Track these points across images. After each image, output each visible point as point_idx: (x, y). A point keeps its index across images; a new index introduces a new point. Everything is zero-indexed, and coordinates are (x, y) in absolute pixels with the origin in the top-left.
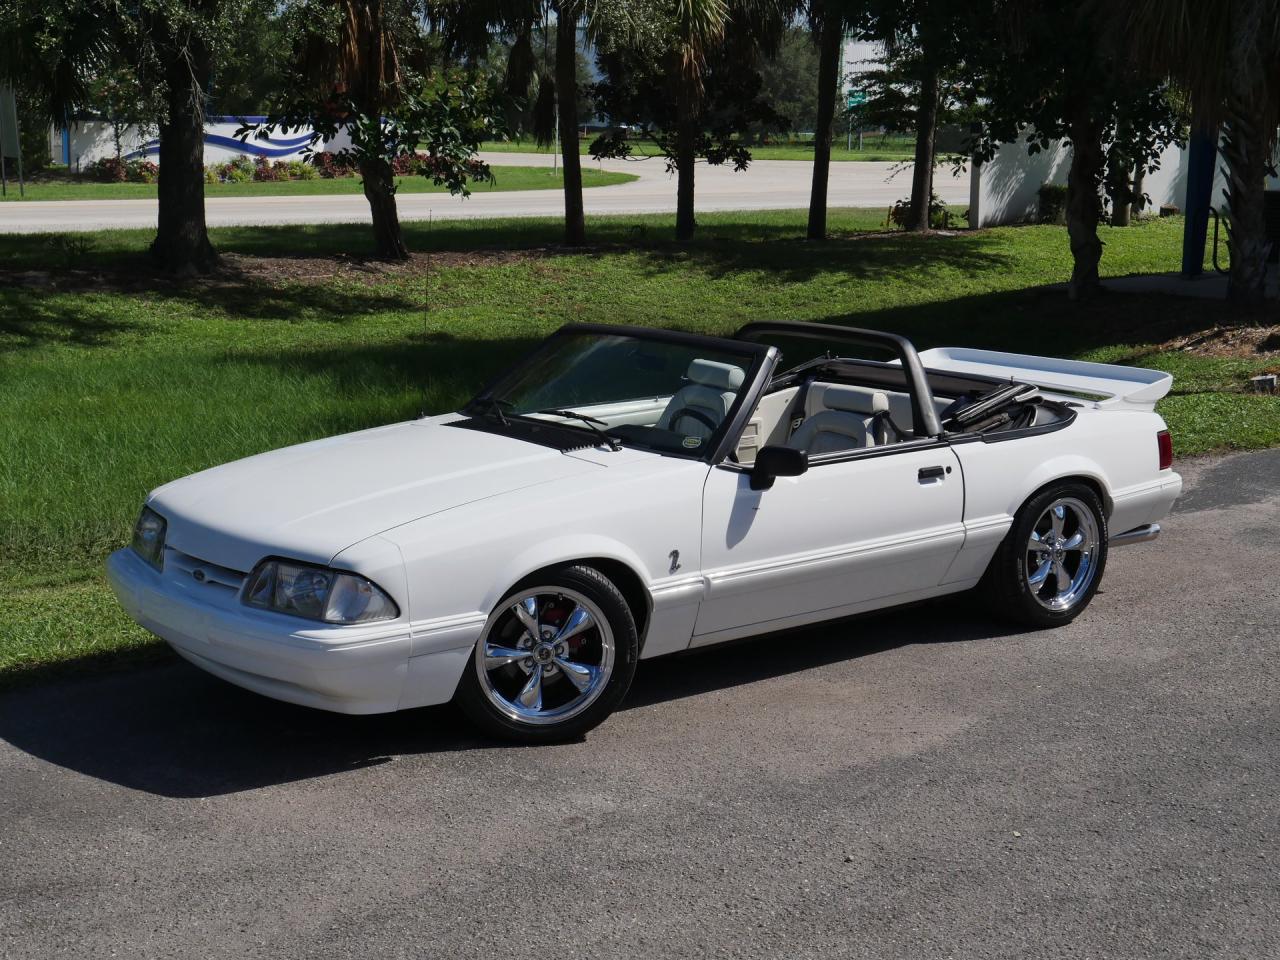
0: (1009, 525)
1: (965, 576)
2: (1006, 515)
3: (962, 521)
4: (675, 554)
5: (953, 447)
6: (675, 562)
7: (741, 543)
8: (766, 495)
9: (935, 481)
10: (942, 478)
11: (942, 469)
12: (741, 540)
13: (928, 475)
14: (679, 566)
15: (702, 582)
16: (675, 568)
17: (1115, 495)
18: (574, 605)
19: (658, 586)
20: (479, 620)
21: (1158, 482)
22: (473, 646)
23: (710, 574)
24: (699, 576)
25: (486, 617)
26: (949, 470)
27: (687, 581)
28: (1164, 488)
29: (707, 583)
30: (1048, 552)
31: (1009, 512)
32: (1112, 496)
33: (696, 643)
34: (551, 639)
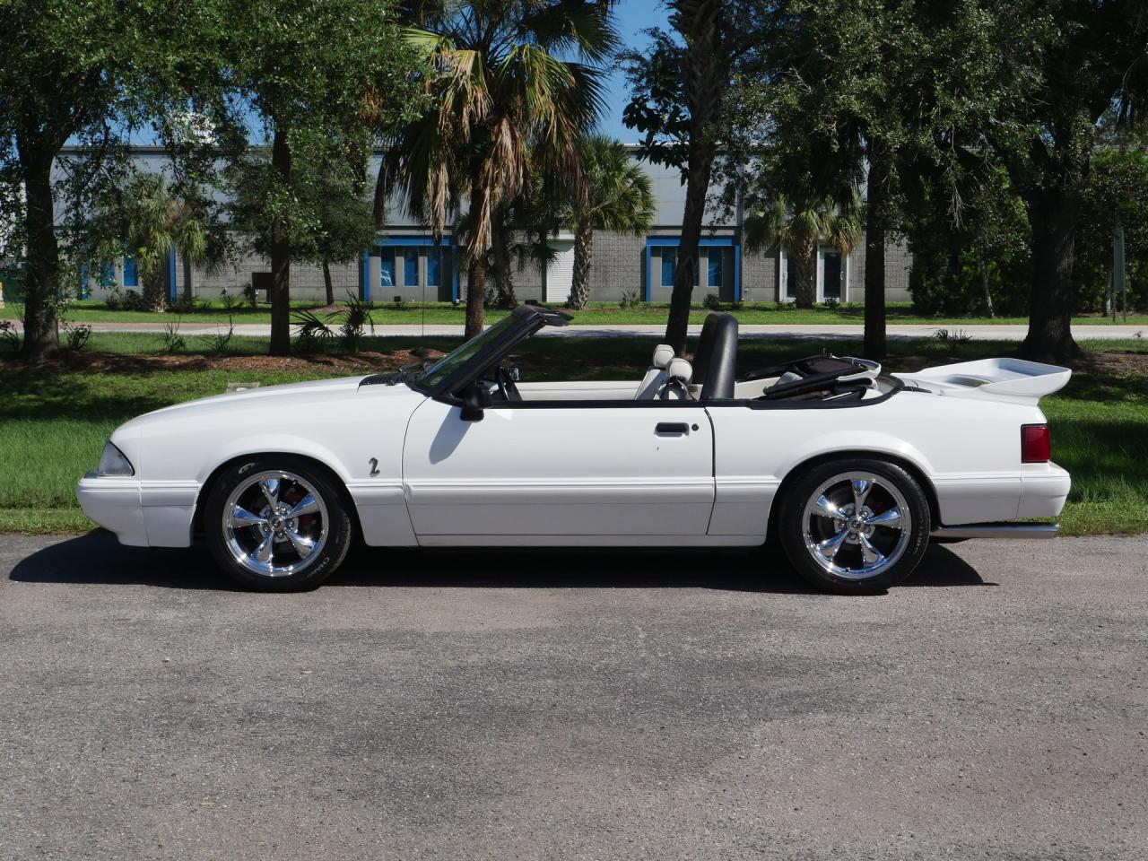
0: (776, 487)
2: (772, 477)
3: (714, 475)
4: (374, 461)
5: (708, 409)
6: (374, 467)
7: (445, 461)
8: (474, 426)
9: (680, 435)
10: (687, 434)
11: (688, 426)
12: (445, 457)
13: (663, 429)
14: (378, 472)
15: (401, 487)
16: (374, 472)
17: (938, 478)
18: (306, 492)
19: (357, 484)
20: (194, 486)
21: (1018, 473)
22: (195, 505)
23: (410, 482)
24: (398, 481)
25: (201, 485)
26: (695, 427)
27: (386, 484)
28: (1024, 480)
29: (407, 488)
30: (845, 522)
31: (776, 475)
32: (931, 478)
33: (425, 542)
34: (286, 514)
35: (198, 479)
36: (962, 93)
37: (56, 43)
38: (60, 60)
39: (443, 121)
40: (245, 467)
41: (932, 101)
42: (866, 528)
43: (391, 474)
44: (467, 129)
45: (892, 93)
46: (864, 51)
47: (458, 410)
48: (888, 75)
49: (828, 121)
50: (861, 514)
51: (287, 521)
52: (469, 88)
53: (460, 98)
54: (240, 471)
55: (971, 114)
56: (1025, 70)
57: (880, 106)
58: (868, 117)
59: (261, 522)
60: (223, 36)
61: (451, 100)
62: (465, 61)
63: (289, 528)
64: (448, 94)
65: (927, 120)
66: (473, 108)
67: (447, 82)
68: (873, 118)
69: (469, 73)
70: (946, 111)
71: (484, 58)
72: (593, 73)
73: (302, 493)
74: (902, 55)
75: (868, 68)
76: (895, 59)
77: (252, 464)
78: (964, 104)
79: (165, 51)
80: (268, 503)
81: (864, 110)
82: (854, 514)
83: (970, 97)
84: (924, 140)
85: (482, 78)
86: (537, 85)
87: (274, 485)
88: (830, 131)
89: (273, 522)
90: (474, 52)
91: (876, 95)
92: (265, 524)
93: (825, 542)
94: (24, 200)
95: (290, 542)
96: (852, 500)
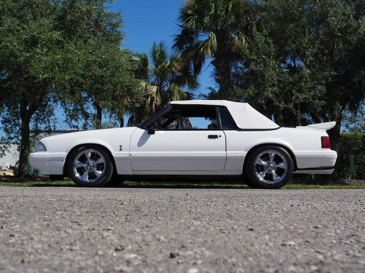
0: (246, 155)
1: (238, 170)
2: (244, 152)
3: (226, 151)
4: (121, 146)
5: (224, 131)
6: (121, 148)
7: (143, 146)
8: (152, 136)
9: (215, 139)
10: (218, 138)
11: (218, 136)
12: (143, 145)
13: (210, 137)
14: (122, 150)
15: (129, 154)
16: (121, 150)
17: (296, 152)
18: (100, 156)
19: (115, 153)
20: (65, 154)
21: (321, 151)
22: (65, 161)
23: (132, 153)
24: (128, 153)
25: (67, 154)
26: (220, 136)
27: (124, 153)
28: (322, 153)
29: (131, 155)
30: (267, 166)
31: (245, 151)
32: (294, 152)
33: (136, 173)
34: (93, 163)
35: (66, 152)
36: (301, 93)
37: (33, 73)
38: (34, 78)
39: (147, 106)
40: (81, 148)
41: (293, 95)
42: (273, 168)
43: (126, 151)
44: (154, 109)
45: (281, 93)
46: (272, 80)
47: (147, 131)
48: (279, 87)
49: (262, 100)
50: (272, 164)
51: (93, 165)
52: (155, 97)
53: (152, 99)
54: (79, 150)
55: (304, 99)
56: (320, 87)
57: (277, 96)
58: (274, 99)
59: (85, 166)
60: (82, 73)
61: (150, 100)
62: (154, 89)
63: (94, 168)
64: (149, 99)
65: (292, 100)
66: (156, 102)
67: (149, 95)
68: (275, 99)
69: (155, 93)
70: (297, 98)
71: (160, 90)
72: (192, 95)
73: (98, 157)
74: (283, 82)
75: (273, 85)
76: (281, 83)
77: (83, 147)
78: (302, 96)
79: (65, 75)
80: (88, 160)
81: (273, 97)
82: (270, 163)
83: (304, 94)
84: (291, 106)
85: (159, 94)
86: (175, 96)
87: (90, 154)
88: (262, 103)
89: (89, 166)
90: (157, 87)
91: (276, 92)
92: (87, 166)
93: (261, 173)
94: (21, 123)
95: (94, 172)
96: (269, 160)
